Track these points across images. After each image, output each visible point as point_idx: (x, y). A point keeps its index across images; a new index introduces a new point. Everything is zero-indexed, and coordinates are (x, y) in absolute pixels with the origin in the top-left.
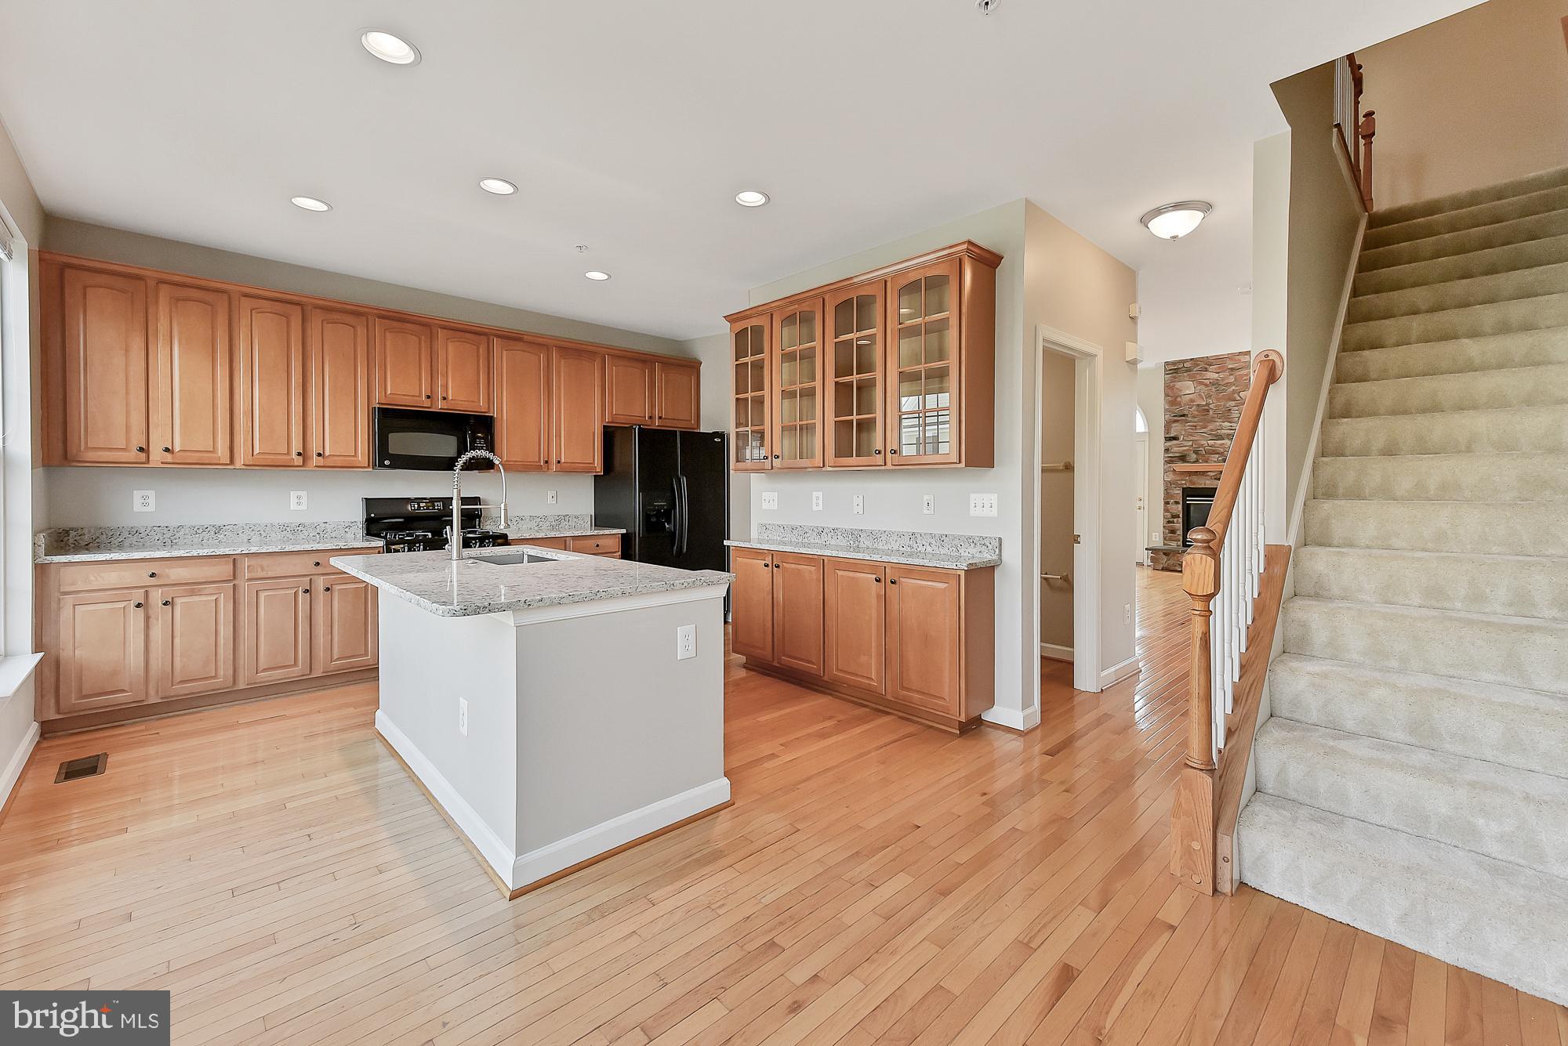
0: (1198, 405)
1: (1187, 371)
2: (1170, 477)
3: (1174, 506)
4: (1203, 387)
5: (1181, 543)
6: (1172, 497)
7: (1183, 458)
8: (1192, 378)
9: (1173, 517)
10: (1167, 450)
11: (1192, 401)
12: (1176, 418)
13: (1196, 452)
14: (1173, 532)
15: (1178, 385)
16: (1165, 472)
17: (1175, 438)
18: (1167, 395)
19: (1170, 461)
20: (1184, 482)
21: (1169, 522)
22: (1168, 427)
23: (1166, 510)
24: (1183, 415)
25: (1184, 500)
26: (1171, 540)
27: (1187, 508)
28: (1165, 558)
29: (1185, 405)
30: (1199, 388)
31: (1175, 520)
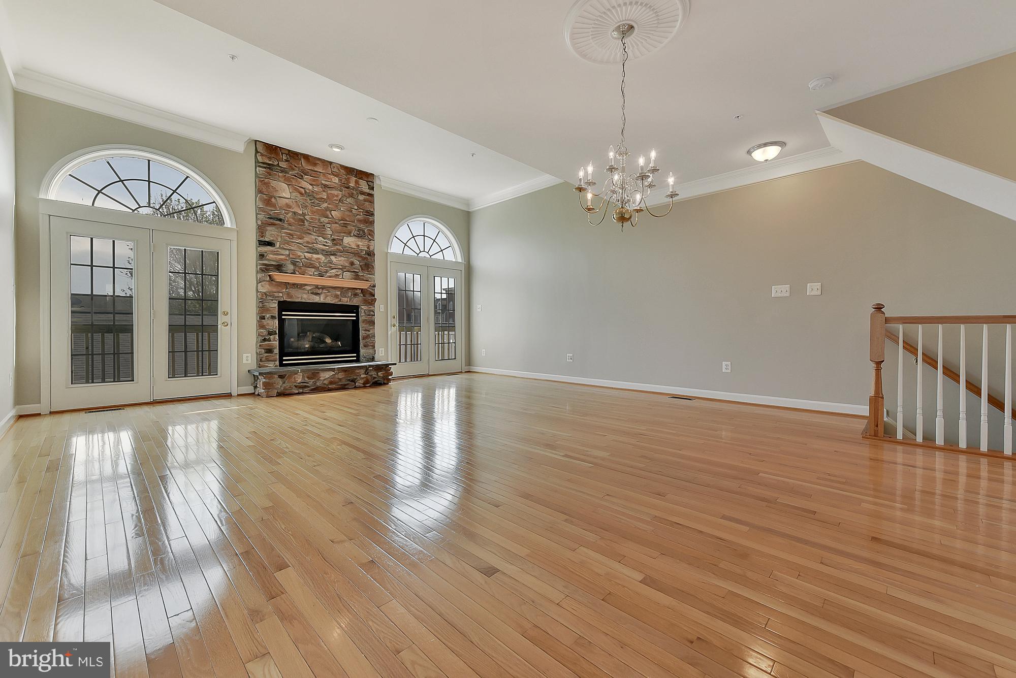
0: (295, 213)
1: (282, 172)
2: (265, 288)
3: (270, 322)
4: (299, 195)
5: (277, 363)
6: (267, 310)
7: (279, 268)
8: (287, 181)
9: (270, 333)
10: (262, 256)
11: (288, 206)
12: (272, 221)
13: (294, 263)
14: (269, 351)
15: (274, 183)
16: (259, 281)
17: (270, 244)
18: (259, 191)
19: (265, 269)
20: (281, 295)
21: (265, 340)
22: (261, 229)
23: (261, 326)
24: (280, 220)
25: (280, 315)
26: (268, 360)
27: (282, 322)
28: (280, 381)
29: (281, 208)
30: (294, 194)
31: (272, 337)
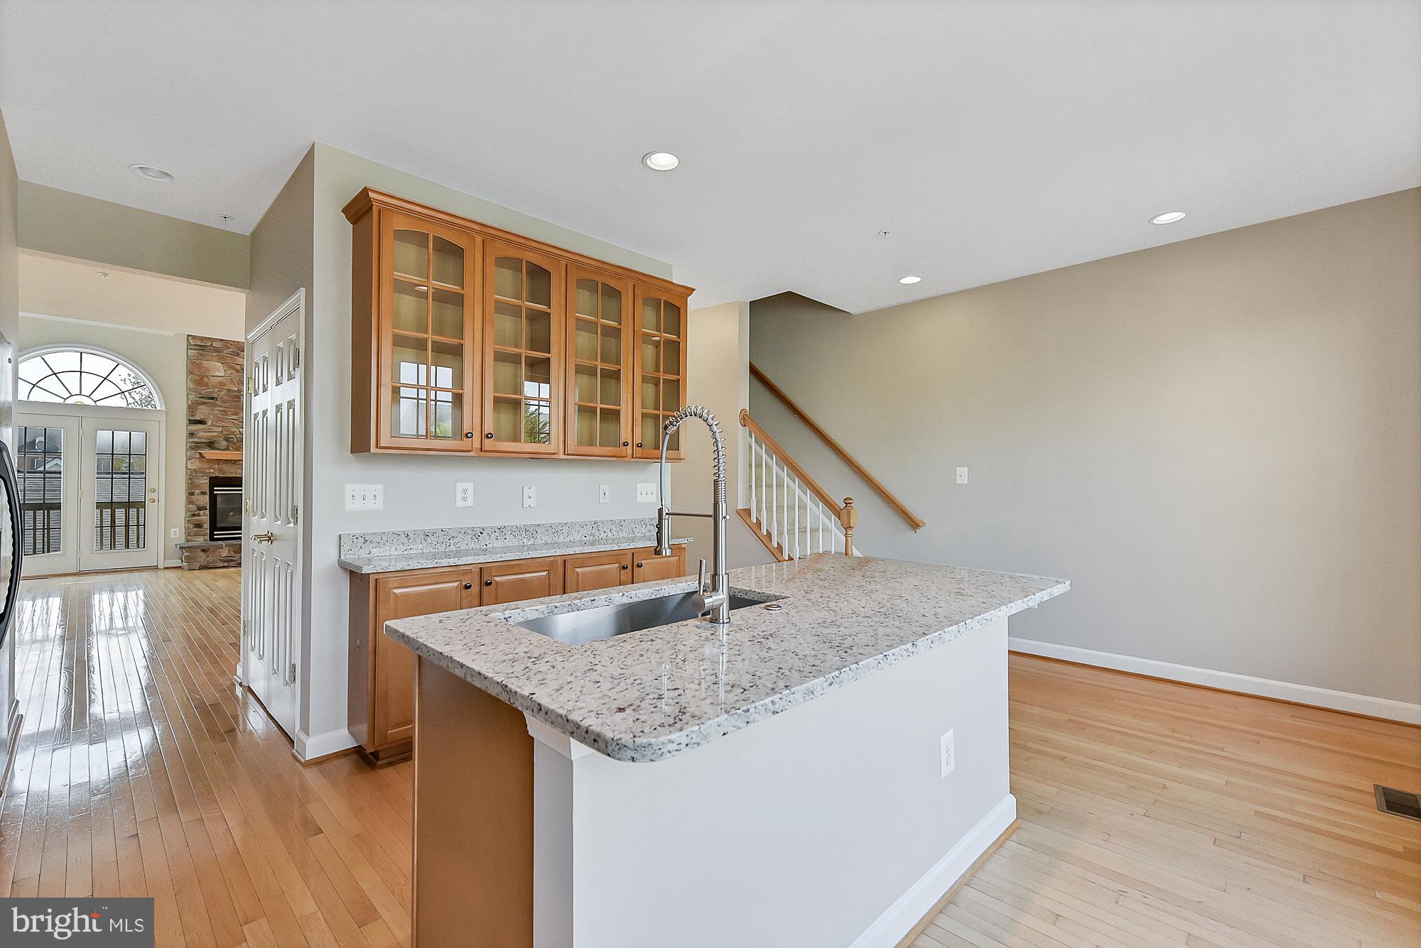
0: (229, 390)
1: (216, 351)
2: (195, 465)
3: (201, 497)
4: (234, 372)
5: (207, 537)
6: (197, 486)
7: (211, 445)
8: (222, 360)
9: (200, 509)
10: (192, 434)
11: (222, 384)
12: (203, 400)
13: (227, 439)
14: (199, 526)
15: (206, 364)
16: (189, 459)
17: (201, 422)
18: (190, 372)
19: (196, 446)
20: (212, 471)
21: (194, 515)
22: (192, 409)
23: (190, 502)
24: (213, 398)
25: (211, 490)
26: (196, 535)
27: (213, 498)
28: (203, 555)
29: (213, 387)
30: (229, 372)
31: (201, 512)
